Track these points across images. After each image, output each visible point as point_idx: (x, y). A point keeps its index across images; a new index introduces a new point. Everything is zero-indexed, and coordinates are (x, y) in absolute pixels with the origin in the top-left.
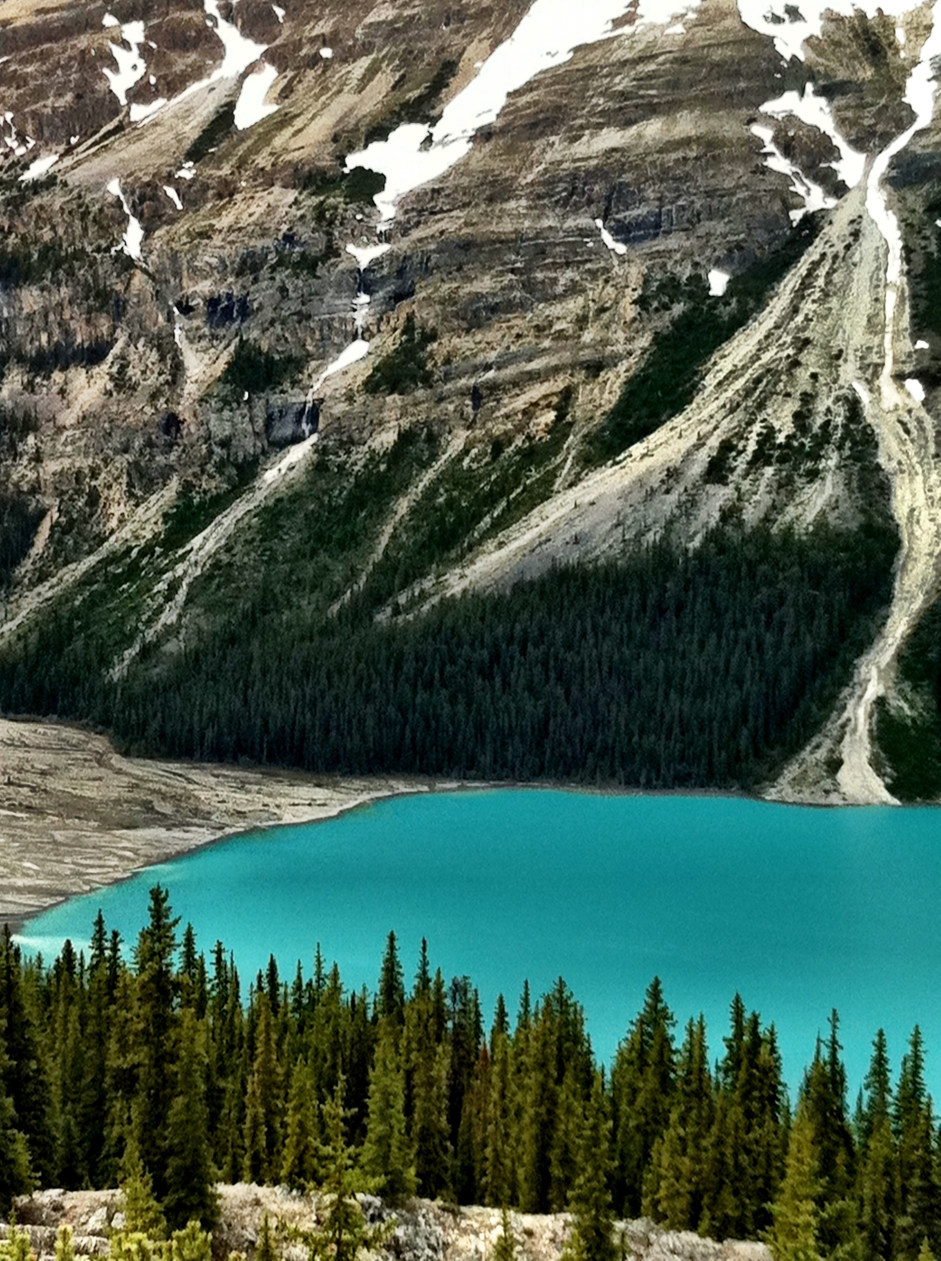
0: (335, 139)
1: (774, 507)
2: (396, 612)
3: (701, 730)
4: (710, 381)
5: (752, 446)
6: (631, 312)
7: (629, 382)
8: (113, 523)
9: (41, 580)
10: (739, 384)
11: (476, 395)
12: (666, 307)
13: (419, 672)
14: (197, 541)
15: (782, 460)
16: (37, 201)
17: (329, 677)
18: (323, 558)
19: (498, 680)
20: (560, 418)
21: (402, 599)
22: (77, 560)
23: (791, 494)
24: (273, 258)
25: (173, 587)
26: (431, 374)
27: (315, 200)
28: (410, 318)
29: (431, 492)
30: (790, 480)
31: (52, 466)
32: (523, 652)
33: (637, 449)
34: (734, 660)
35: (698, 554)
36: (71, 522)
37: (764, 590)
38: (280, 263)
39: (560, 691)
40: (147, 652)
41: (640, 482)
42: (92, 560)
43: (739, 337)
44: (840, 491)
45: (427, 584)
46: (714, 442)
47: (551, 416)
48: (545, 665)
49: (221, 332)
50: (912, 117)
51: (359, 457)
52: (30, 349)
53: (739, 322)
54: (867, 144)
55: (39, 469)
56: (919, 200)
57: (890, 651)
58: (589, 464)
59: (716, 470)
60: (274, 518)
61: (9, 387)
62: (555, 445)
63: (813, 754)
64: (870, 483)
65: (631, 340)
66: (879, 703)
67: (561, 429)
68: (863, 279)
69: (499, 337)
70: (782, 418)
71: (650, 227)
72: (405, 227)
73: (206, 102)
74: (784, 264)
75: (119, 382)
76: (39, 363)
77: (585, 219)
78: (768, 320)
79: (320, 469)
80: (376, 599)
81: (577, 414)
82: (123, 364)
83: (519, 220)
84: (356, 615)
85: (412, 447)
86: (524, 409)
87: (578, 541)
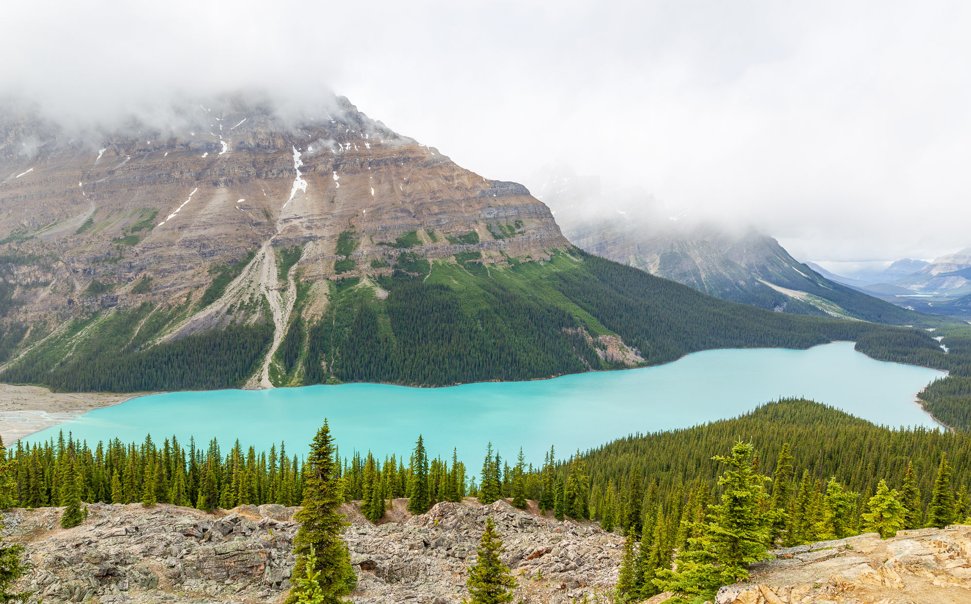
0: (123, 229)
1: (244, 320)
2: (141, 349)
3: (226, 374)
4: (228, 291)
5: (239, 306)
6: (207, 274)
7: (206, 291)
8: (52, 329)
9: (27, 346)
10: (235, 291)
11: (164, 294)
12: (216, 273)
13: (147, 365)
14: (79, 333)
15: (246, 309)
16: (27, 242)
17: (120, 368)
18: (119, 336)
19: (170, 365)
20: (187, 300)
21: (143, 346)
22: (40, 340)
23: (248, 318)
24: (103, 259)
25: (71, 346)
26: (151, 289)
27: (117, 245)
28: (145, 275)
29: (151, 318)
30: (248, 314)
31: (30, 315)
32: (177, 358)
33: (208, 307)
34: (234, 357)
35: (225, 332)
36: (38, 330)
37: (242, 339)
38: (106, 260)
39: (187, 367)
40: (62, 364)
41: (210, 315)
42: (44, 340)
43: (236, 280)
44: (260, 316)
45: (150, 342)
46: (229, 305)
47: (185, 299)
48: (183, 361)
49: (87, 278)
50: (277, 231)
51: (130, 310)
52: (24, 283)
53: (235, 277)
54: (266, 237)
55: (27, 315)
56: (279, 250)
57: (273, 353)
58: (195, 311)
59: (229, 312)
60: (104, 327)
61: (16, 293)
62: (187, 306)
63: (255, 378)
64: (268, 314)
65: (207, 281)
66: (271, 365)
67: (188, 302)
68: (265, 267)
69: (170, 279)
70: (246, 299)
71: (212, 254)
72: (143, 252)
73: (83, 219)
74: (246, 263)
75: (54, 291)
76: (27, 286)
77: (194, 251)
78: (242, 276)
79: (118, 313)
80: (134, 346)
81: (192, 299)
82: (56, 286)
83: (176, 251)
84: (128, 351)
85: (146, 307)
86: (178, 297)
87: (193, 329)
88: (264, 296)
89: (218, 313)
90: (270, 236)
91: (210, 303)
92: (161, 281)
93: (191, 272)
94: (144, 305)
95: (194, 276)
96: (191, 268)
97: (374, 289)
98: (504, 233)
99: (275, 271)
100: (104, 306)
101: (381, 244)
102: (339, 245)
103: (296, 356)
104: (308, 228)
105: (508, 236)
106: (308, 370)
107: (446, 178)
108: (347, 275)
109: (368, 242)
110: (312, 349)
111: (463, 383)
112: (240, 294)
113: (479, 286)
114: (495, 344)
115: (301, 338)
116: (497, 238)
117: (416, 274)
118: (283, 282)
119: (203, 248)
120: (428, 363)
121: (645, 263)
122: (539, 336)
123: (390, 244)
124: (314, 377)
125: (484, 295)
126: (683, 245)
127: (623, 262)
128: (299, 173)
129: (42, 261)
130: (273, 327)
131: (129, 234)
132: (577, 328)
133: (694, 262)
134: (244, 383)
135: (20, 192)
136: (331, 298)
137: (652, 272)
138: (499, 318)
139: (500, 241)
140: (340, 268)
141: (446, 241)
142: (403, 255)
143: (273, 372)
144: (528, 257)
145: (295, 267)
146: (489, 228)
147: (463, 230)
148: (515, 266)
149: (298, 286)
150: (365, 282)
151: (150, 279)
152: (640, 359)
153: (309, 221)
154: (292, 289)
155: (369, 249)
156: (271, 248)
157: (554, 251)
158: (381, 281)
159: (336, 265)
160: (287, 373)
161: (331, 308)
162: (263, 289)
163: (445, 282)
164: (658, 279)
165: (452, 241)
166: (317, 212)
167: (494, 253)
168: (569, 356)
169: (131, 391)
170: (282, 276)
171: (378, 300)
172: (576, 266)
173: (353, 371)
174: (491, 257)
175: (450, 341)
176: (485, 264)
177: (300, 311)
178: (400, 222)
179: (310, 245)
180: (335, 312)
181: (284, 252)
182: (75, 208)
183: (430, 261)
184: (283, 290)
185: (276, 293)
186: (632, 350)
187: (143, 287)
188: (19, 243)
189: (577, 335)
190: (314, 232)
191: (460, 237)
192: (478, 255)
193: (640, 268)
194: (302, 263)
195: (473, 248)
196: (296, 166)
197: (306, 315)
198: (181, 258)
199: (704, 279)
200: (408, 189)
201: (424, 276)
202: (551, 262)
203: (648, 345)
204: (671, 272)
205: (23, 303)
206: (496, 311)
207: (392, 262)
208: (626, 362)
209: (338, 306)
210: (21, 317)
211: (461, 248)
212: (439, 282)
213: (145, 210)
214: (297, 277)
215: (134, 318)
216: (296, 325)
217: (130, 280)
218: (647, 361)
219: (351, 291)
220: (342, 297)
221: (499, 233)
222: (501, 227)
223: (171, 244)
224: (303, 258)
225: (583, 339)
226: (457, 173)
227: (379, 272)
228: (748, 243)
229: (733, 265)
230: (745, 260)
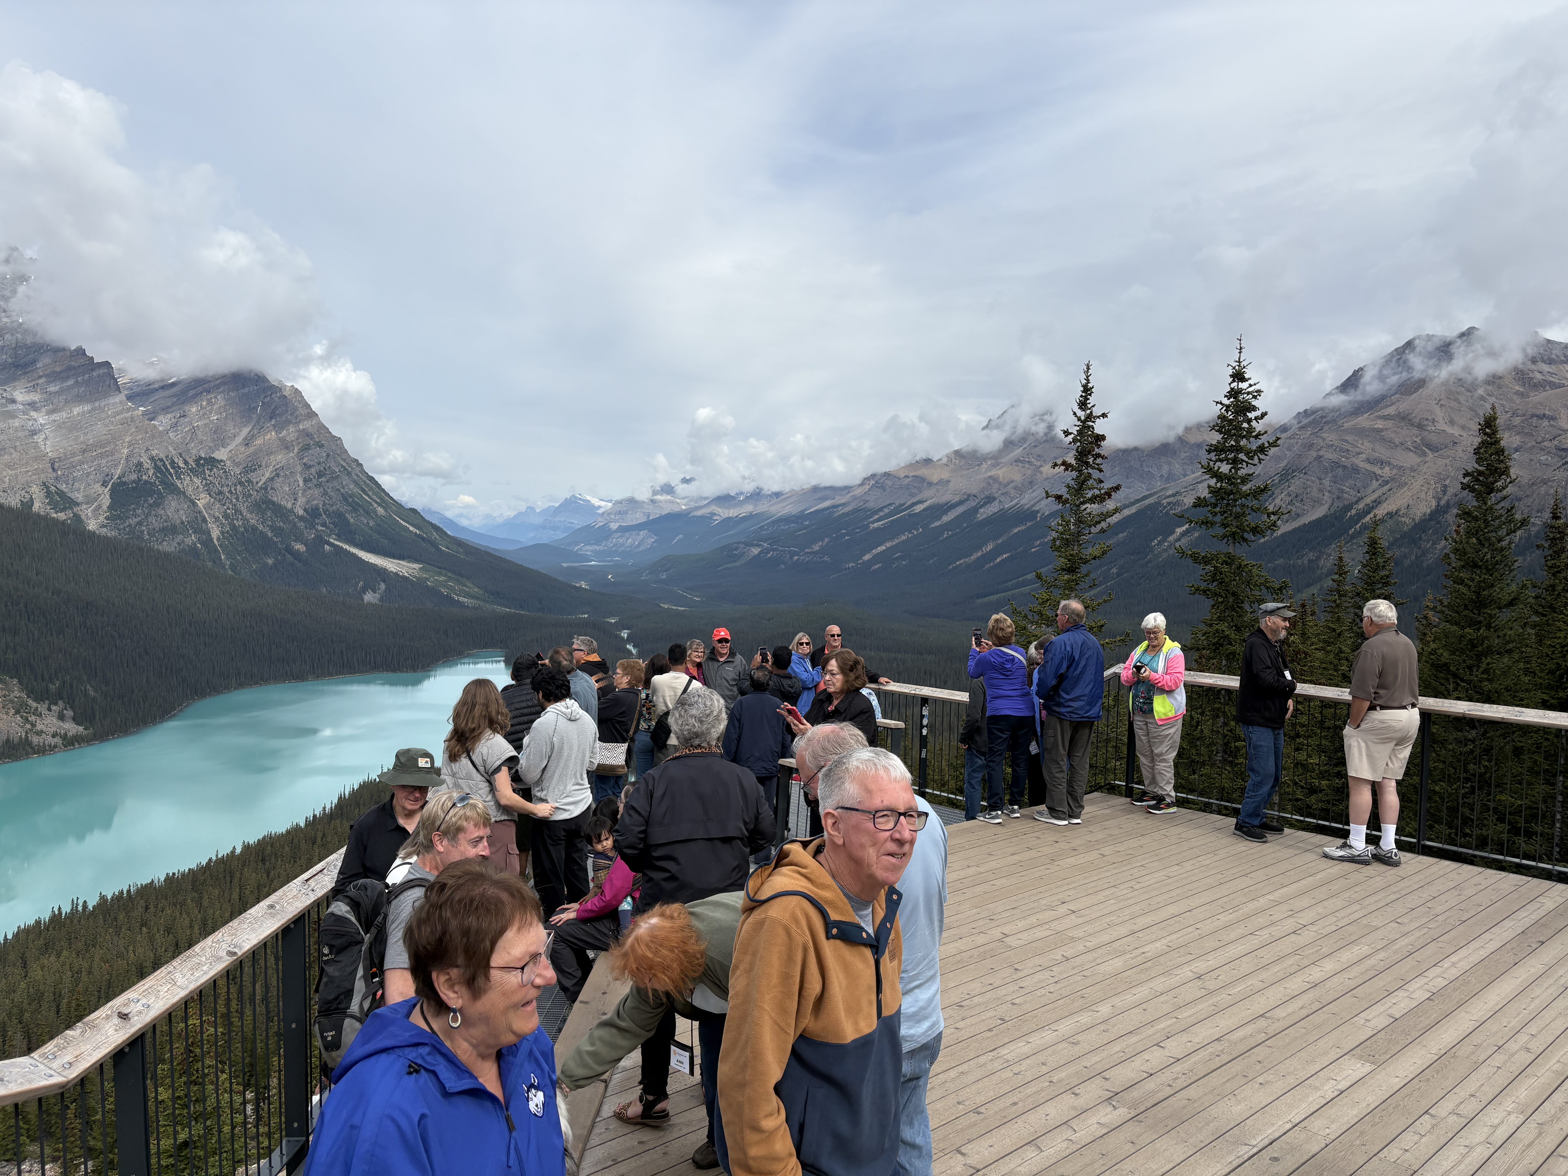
121: (72, 505)
126: (165, 465)
127: (14, 501)
133: (194, 504)
137: (92, 525)
152: (73, 730)
164: (104, 540)
186: (49, 709)
193: (62, 516)
199: (218, 539)
203: (92, 693)
204: (140, 523)
208: (35, 740)
218: (91, 730)
228: (307, 467)
229: (278, 510)
230: (301, 501)
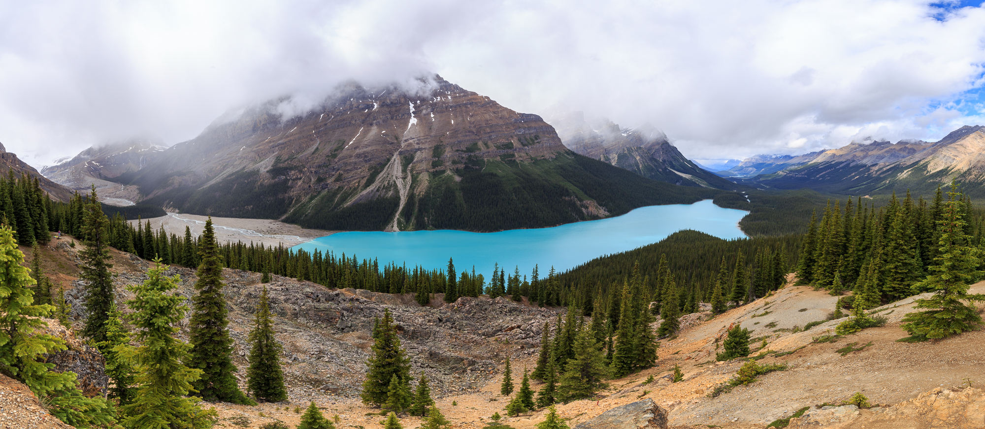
0: (330, 151)
1: (385, 195)
2: (336, 210)
3: (376, 224)
4: (377, 179)
5: (382, 187)
6: (368, 171)
7: (367, 179)
8: (303, 199)
9: (293, 207)
10: (381, 179)
11: (348, 182)
12: (372, 170)
13: (340, 217)
14: (313, 201)
15: (386, 189)
16: (293, 159)
17: (329, 218)
18: (329, 203)
19: (350, 218)
23: (387, 194)
25: (310, 208)
26: (342, 179)
27: (328, 158)
28: (340, 173)
29: (342, 194)
30: (387, 192)
31: (295, 193)
32: (354, 215)
33: (368, 188)
34: (380, 214)
35: (376, 201)
36: (297, 200)
37: (384, 205)
38: (324, 166)
39: (358, 220)
40: (306, 216)
41: (368, 192)
42: (299, 204)
43: (381, 174)
44: (393, 192)
45: (342, 205)
46: (378, 187)
47: (358, 184)
48: (356, 216)
49: (316, 175)
50: (402, 147)
51: (333, 191)
53: (381, 172)
54: (396, 150)
55: (293, 193)
56: (402, 156)
57: (399, 212)
58: (362, 190)
59: (378, 190)
60: (323, 198)
61: (290, 183)
62: (358, 188)
63: (390, 226)
64: (397, 191)
65: (367, 174)
66: (398, 219)
67: (358, 186)
68: (396, 166)
69: (351, 174)
70: (386, 183)
71: (370, 160)
72: (339, 161)
73: (315, 147)
74: (386, 164)
75: (303, 182)
76: (294, 180)
77: (361, 160)
78: (384, 171)
79: (328, 192)
80: (335, 208)
81: (360, 184)
82: (304, 179)
83: (353, 160)
84: (332, 210)
85: (340, 188)
86: (355, 183)
87: (361, 200)
88: (395, 182)
89: (372, 191)
90: (398, 149)
91: (369, 186)
92: (346, 175)
93: (360, 170)
94: (339, 187)
95: (361, 172)
96: (360, 168)
97: (454, 176)
98: (528, 143)
99: (400, 168)
100: (323, 188)
101: (457, 151)
102: (434, 152)
103: (411, 214)
104: (418, 144)
105: (531, 144)
106: (418, 222)
107: (494, 113)
108: (438, 168)
109: (450, 150)
110: (420, 210)
111: (505, 230)
112: (383, 181)
113: (514, 173)
114: (523, 207)
115: (414, 204)
116: (524, 145)
117: (477, 167)
118: (405, 174)
119: (365, 157)
120: (484, 218)
121: (609, 159)
122: (549, 202)
123: (462, 151)
124: (421, 226)
125: (517, 179)
126: (629, 149)
127: (597, 159)
128: (413, 115)
129: (299, 168)
130: (400, 199)
131: (333, 153)
132: (571, 197)
133: (636, 160)
134: (385, 228)
135: (292, 138)
136: (430, 182)
137: (613, 164)
138: (525, 192)
139: (526, 147)
140: (434, 165)
141: (494, 148)
142: (470, 156)
143: (399, 223)
144: (543, 156)
145: (411, 164)
146: (519, 140)
147: (504, 141)
148: (535, 162)
149: (412, 176)
150: (449, 172)
151: (342, 175)
152: (607, 213)
153: (418, 140)
154: (409, 177)
155: (450, 153)
156: (398, 157)
157: (557, 153)
158: (457, 172)
159: (433, 163)
160: (406, 223)
161: (429, 188)
162: (394, 178)
163: (494, 171)
164: (616, 167)
165: (498, 147)
166: (422, 135)
167: (523, 155)
168: (567, 213)
169: (333, 230)
170: (404, 171)
171: (456, 183)
172: (570, 161)
173: (442, 223)
174: (521, 157)
175: (497, 206)
176: (517, 160)
177: (413, 190)
178: (468, 138)
179: (419, 153)
180: (432, 190)
181: (405, 157)
182: (312, 143)
183: (486, 159)
184: (404, 178)
185: (401, 179)
186: (602, 208)
187: (339, 179)
188: (291, 161)
189: (571, 200)
190: (421, 146)
191: (503, 145)
192: (513, 155)
193: (607, 162)
194: (414, 163)
195: (510, 151)
196: (411, 111)
197: (417, 191)
198: (355, 163)
199: (641, 168)
200: (473, 119)
201: (482, 168)
202: (556, 159)
203: (611, 205)
204: (624, 164)
205: (292, 188)
206: (524, 188)
207: (464, 161)
208: (599, 215)
209: (434, 186)
210: (291, 194)
211: (503, 152)
212: (490, 172)
213: (340, 141)
214: (412, 171)
215: (335, 194)
216: (411, 197)
217: (333, 175)
218: (611, 215)
219: (441, 178)
220: (436, 181)
221: (526, 143)
222: (526, 139)
223: (351, 156)
224: (415, 160)
225: (574, 203)
226: (500, 109)
227: (456, 166)
228: (663, 149)
229: (656, 160)
230: (662, 158)
